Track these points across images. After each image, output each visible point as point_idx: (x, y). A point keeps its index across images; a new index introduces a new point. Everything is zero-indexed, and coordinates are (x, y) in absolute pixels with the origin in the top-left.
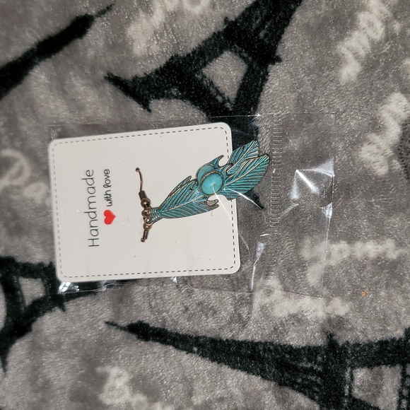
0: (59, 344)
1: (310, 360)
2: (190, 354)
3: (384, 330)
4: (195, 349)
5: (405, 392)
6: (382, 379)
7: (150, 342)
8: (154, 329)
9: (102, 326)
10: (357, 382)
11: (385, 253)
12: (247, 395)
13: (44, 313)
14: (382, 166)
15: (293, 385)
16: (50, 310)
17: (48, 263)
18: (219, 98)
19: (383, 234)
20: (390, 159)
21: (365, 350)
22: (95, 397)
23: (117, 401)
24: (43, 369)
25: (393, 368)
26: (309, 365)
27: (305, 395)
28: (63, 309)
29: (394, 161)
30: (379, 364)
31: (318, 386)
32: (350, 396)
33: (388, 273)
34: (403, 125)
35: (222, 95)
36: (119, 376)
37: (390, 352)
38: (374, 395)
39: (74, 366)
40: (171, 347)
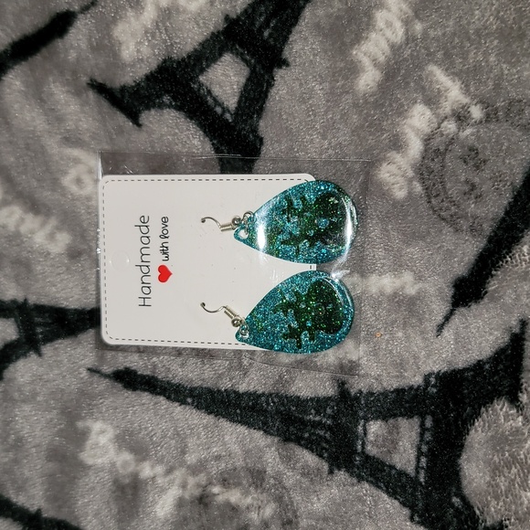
0: (34, 395)
1: (318, 413)
2: (183, 406)
3: (401, 376)
4: (189, 400)
5: (424, 448)
6: (398, 433)
7: (138, 392)
8: (143, 377)
9: (84, 374)
10: (371, 437)
11: (403, 288)
12: (247, 452)
13: (18, 358)
14: (401, 189)
15: (298, 441)
16: (25, 355)
17: (22, 301)
18: (219, 110)
19: (401, 266)
20: (410, 181)
21: (379, 400)
22: (75, 457)
23: (100, 461)
24: (16, 424)
25: (410, 420)
26: (317, 418)
27: (313, 452)
28: (40, 355)
29: (415, 183)
30: (395, 416)
31: (327, 441)
32: (363, 452)
33: (405, 310)
34: (426, 140)
35: (221, 105)
36: (103, 432)
37: (407, 402)
38: (389, 451)
39: (52, 420)
40: (162, 398)
